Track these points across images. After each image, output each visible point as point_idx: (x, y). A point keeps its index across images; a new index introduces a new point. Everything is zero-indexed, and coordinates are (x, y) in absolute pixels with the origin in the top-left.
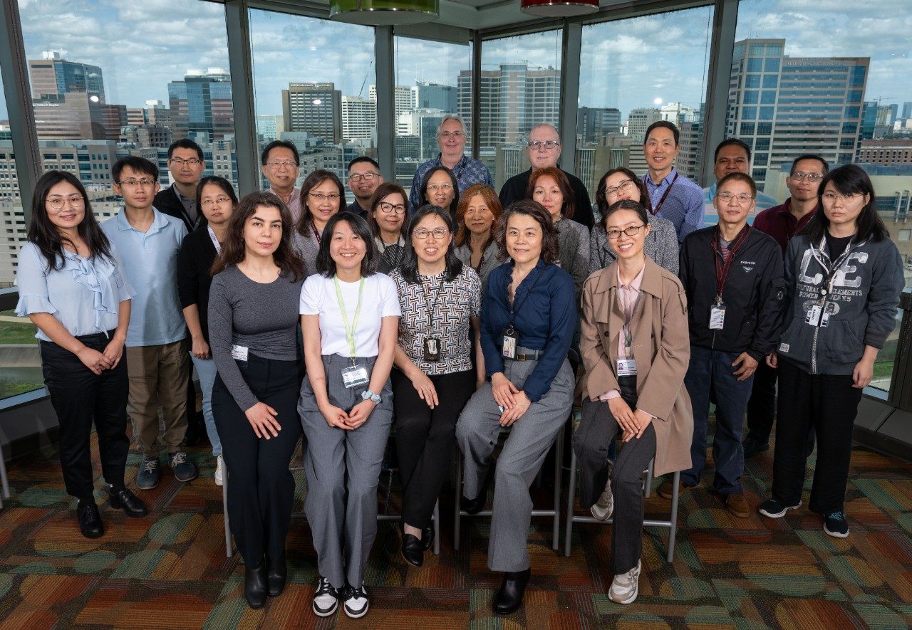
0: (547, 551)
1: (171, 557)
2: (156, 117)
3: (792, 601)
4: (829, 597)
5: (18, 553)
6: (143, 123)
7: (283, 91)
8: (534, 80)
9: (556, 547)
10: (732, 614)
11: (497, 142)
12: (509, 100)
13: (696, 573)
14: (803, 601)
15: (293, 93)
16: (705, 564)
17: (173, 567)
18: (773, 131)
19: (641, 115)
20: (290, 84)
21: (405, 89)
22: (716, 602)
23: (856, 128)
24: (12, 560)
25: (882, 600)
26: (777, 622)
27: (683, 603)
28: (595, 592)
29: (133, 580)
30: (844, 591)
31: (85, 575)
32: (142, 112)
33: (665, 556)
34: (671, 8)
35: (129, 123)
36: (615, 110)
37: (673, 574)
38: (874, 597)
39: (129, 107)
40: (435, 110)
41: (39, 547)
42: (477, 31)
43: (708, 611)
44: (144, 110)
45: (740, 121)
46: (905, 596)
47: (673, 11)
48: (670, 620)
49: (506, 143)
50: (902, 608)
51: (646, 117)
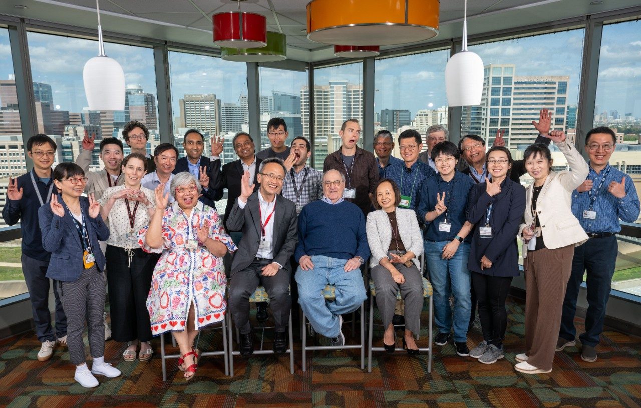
0: (358, 370)
1: (129, 383)
2: (90, 119)
3: (497, 390)
4: (518, 386)
5: (32, 385)
6: (81, 123)
7: (180, 101)
8: (352, 91)
9: (363, 367)
10: (463, 397)
11: (328, 133)
12: (336, 105)
13: (444, 378)
14: (504, 389)
15: (186, 101)
16: (450, 373)
17: (131, 388)
18: (510, 124)
19: (423, 114)
20: (185, 95)
21: (265, 98)
22: (455, 391)
23: (563, 121)
24: (29, 389)
25: (548, 386)
26: (489, 400)
27: (436, 393)
28: (385, 390)
29: (107, 396)
30: (527, 383)
31: (76, 394)
32: (80, 115)
33: (426, 369)
34: (427, 50)
35: (71, 123)
36: (407, 111)
37: (432, 379)
38: (544, 385)
39: (71, 112)
40: (286, 112)
41: (44, 381)
42: (311, 63)
43: (451, 396)
44: (81, 114)
45: (489, 117)
46: (560, 383)
47: (428, 52)
48: (427, 402)
49: (335, 133)
50: (559, 389)
51: (427, 115)
